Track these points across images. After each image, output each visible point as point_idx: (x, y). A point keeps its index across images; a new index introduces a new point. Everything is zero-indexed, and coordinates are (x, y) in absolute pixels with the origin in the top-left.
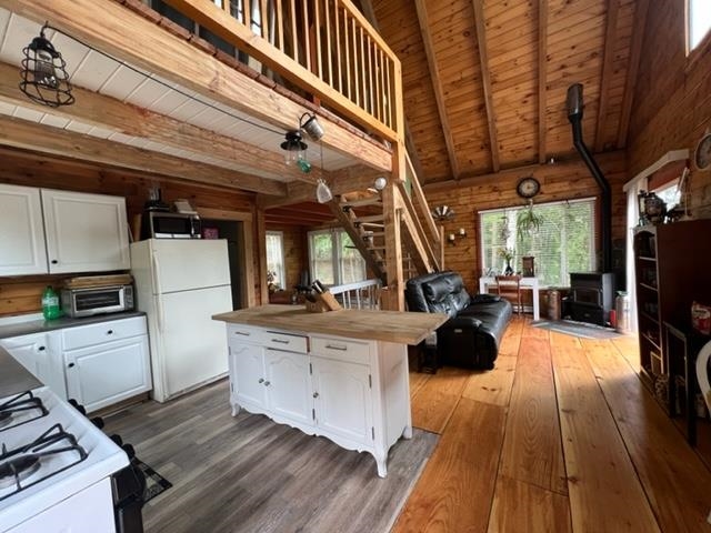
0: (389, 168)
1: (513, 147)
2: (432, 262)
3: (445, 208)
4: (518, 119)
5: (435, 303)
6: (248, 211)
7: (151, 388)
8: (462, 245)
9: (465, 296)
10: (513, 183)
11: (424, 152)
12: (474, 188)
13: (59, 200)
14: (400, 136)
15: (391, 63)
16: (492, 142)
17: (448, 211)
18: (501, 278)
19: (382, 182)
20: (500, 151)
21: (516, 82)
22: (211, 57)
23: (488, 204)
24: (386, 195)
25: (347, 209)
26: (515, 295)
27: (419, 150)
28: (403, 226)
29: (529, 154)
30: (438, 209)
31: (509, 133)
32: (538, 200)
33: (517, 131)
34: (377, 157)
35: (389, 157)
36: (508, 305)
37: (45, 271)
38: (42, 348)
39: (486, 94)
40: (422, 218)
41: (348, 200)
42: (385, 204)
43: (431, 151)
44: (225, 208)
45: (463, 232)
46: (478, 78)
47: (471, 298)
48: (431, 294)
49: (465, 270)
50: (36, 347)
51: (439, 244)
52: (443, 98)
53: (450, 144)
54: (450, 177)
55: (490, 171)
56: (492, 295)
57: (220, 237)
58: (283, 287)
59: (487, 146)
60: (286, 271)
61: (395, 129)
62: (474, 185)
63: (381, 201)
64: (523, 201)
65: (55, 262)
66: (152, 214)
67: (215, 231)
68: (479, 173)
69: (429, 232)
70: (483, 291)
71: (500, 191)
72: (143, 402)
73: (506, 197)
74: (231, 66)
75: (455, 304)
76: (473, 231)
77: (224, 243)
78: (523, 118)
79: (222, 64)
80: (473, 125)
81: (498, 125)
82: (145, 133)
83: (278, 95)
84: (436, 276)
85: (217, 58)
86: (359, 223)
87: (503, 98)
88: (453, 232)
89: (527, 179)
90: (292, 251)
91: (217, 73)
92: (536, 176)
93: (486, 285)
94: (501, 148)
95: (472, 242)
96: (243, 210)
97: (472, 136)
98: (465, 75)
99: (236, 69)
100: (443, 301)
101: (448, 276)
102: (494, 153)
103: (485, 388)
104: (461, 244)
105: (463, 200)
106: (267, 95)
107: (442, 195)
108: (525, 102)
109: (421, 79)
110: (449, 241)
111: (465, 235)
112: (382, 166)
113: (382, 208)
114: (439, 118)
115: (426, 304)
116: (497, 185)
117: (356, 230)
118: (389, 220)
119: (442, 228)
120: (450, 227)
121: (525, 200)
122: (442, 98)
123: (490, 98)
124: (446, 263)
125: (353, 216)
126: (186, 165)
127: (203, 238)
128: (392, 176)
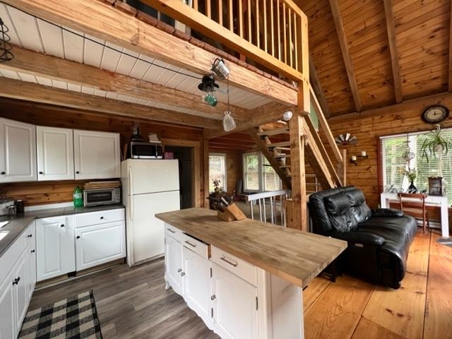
0: (295, 103)
1: (418, 80)
2: (334, 179)
3: (348, 135)
4: (423, 54)
5: (336, 215)
6: (198, 140)
7: (125, 256)
8: (364, 165)
9: (366, 209)
10: (418, 111)
11: (330, 92)
12: (376, 118)
13: (82, 136)
14: (305, 76)
15: (299, 18)
16: (395, 77)
17: (350, 137)
18: (404, 195)
19: (289, 115)
20: (403, 85)
21: (422, 21)
22: (133, 18)
23: (389, 131)
24: (292, 125)
25: (263, 137)
26: (420, 211)
27: (326, 91)
28: (308, 149)
29: (437, 84)
30: (341, 136)
31: (414, 67)
32: (446, 125)
33: (423, 66)
34: (285, 94)
35: (295, 94)
36: (413, 221)
37: (72, 178)
38: (62, 226)
39: (390, 37)
40: (327, 143)
41: (264, 130)
42: (291, 132)
43: (336, 91)
44: (183, 139)
45: (364, 154)
46: (382, 24)
47: (372, 211)
48: (332, 207)
49: (365, 186)
50: (60, 225)
51: (342, 163)
52: (348, 47)
53: (353, 83)
54: (353, 110)
55: (392, 102)
56: (393, 210)
57: (175, 158)
58: (225, 190)
59: (390, 81)
60: (228, 180)
61: (300, 70)
62: (376, 115)
63: (288, 130)
64: (429, 126)
65: (78, 173)
66: (132, 143)
67: (171, 154)
68: (380, 106)
69: (332, 154)
70: (384, 205)
71: (403, 119)
72: (121, 264)
73: (409, 124)
74: (151, 24)
75: (356, 216)
76: (374, 154)
77: (176, 162)
78: (430, 52)
79: (143, 23)
80: (375, 66)
81: (401, 62)
82: (113, 88)
83: (192, 46)
84: (338, 191)
85: (139, 19)
86: (273, 148)
87: (408, 38)
88: (355, 154)
89: (434, 106)
90: (232, 167)
91: (139, 30)
92: (443, 103)
93: (387, 200)
94: (405, 81)
95: (374, 162)
96: (194, 140)
97: (374, 75)
98: (368, 24)
99: (156, 26)
100: (344, 214)
101: (349, 191)
102: (396, 87)
103: (390, 311)
104: (362, 164)
105: (364, 128)
106: (183, 47)
107: (346, 125)
108: (433, 37)
109: (327, 35)
110: (351, 161)
111: (367, 157)
112: (289, 101)
113: (288, 135)
114: (344, 64)
115: (327, 217)
116: (399, 114)
117: (271, 153)
118: (295, 145)
119: (345, 151)
120: (352, 150)
121: (431, 125)
122: (346, 47)
123: (394, 39)
124: (348, 178)
125: (269, 142)
126: (154, 111)
127: (163, 158)
128: (298, 109)
